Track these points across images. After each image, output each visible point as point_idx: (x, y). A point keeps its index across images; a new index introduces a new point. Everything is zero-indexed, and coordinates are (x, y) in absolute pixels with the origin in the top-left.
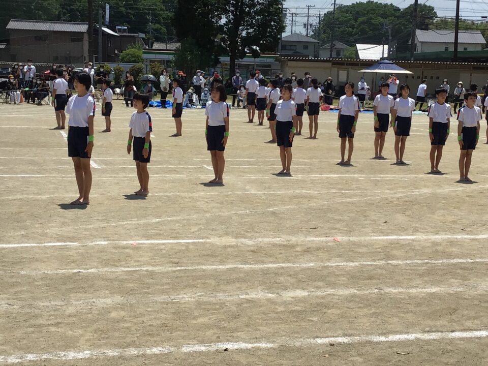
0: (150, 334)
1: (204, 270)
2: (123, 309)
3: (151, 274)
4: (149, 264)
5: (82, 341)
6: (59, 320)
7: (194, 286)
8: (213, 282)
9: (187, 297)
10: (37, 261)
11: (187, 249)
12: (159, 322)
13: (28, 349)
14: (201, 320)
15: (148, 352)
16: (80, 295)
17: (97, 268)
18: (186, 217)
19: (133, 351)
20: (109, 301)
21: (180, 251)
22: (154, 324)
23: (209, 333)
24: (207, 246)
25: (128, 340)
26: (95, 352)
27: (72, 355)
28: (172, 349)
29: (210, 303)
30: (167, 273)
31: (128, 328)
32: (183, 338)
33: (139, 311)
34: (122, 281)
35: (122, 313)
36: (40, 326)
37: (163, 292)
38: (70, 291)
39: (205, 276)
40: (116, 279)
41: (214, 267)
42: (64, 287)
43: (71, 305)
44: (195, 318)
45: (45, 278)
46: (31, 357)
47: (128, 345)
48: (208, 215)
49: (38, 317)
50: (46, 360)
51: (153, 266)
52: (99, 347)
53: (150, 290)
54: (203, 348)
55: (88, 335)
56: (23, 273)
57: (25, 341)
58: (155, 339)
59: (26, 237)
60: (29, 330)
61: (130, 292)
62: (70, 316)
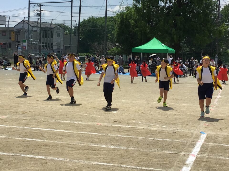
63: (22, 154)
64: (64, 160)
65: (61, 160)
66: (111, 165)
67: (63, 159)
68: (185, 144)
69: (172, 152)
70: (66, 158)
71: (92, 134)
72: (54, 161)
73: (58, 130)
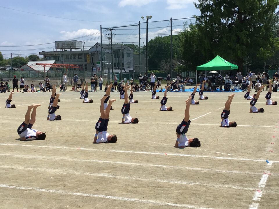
63: (95, 194)
64: (134, 201)
65: (131, 201)
66: (179, 205)
68: (251, 177)
69: (239, 188)
70: (136, 197)
71: (160, 167)
72: (125, 201)
73: (129, 164)
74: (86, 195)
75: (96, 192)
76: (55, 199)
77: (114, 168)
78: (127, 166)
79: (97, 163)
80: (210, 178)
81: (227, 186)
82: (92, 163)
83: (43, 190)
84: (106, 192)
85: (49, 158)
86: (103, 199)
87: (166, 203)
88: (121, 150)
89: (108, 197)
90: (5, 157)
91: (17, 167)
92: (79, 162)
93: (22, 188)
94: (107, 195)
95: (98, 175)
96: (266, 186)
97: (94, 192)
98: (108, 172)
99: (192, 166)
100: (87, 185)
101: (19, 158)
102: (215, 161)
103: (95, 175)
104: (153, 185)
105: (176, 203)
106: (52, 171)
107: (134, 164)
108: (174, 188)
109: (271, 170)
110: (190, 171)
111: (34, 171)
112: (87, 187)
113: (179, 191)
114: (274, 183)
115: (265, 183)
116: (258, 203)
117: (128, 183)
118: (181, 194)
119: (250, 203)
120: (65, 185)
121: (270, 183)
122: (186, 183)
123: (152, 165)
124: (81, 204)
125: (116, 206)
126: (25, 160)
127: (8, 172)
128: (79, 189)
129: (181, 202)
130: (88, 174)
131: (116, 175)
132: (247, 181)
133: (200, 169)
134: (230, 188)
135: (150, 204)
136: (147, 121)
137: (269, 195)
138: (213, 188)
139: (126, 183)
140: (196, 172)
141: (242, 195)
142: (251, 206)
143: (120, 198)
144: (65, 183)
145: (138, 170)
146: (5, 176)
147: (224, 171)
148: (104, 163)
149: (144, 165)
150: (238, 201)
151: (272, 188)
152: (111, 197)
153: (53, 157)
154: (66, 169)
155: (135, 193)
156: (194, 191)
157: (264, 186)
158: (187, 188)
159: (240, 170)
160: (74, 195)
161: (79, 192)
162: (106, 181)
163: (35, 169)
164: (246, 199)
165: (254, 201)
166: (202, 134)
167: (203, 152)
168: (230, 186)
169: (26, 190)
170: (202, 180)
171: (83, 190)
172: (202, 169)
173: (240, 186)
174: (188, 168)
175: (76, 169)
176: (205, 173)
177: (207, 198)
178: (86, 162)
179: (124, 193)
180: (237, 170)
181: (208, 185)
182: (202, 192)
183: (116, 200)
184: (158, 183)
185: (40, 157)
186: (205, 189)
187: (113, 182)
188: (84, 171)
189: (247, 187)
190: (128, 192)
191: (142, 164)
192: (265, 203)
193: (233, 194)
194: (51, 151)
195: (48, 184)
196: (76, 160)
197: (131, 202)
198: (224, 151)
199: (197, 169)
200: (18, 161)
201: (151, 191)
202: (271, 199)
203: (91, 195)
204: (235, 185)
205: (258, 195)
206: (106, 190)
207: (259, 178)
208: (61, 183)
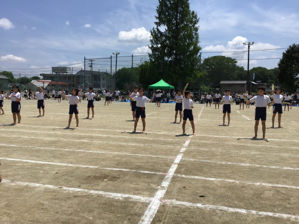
0: (271, 163)
1: (292, 148)
2: (261, 155)
3: (271, 148)
4: (270, 145)
5: (246, 161)
6: (238, 155)
7: (287, 152)
8: (295, 152)
9: (285, 155)
10: (230, 141)
11: (285, 142)
12: (274, 160)
13: (228, 161)
14: (291, 161)
15: (271, 167)
16: (245, 150)
17: (251, 144)
18: (284, 134)
19: (265, 166)
20: (256, 153)
21: (282, 143)
22: (273, 160)
23: (295, 165)
24: (293, 142)
25: (263, 163)
26: (251, 165)
27: (243, 164)
28: (280, 167)
29: (294, 157)
30: (277, 148)
31: (262, 160)
32: (284, 165)
33: (266, 157)
34: (260, 148)
35: (260, 156)
36: (232, 156)
37: (275, 153)
38: (242, 149)
39: (292, 150)
40: (258, 148)
41: (296, 148)
42: (239, 148)
43: (242, 152)
44: (288, 161)
45: (233, 145)
46: (229, 163)
47: (263, 165)
48: (293, 134)
49: (231, 154)
50: (234, 164)
51: (271, 146)
52: (253, 164)
53: (271, 152)
54: (292, 169)
55: (248, 161)
56: (226, 143)
57: (227, 159)
58: (273, 164)
59: (226, 135)
60: (228, 157)
61: (263, 151)
62: (242, 155)
66: (134, 155)
67: (104, 152)
68: (179, 142)
69: (172, 147)
70: (106, 151)
71: (122, 137)
72: (99, 153)
73: (101, 135)
74: (71, 150)
75: (79, 149)
76: (50, 152)
77: (92, 138)
78: (100, 137)
79: (80, 135)
80: (154, 142)
81: (164, 146)
82: (76, 135)
83: (42, 148)
84: (86, 149)
85: (46, 132)
86: (83, 152)
87: (126, 154)
88: (97, 129)
89: (87, 151)
90: (14, 131)
91: (23, 136)
92: (67, 135)
93: (26, 147)
94: (85, 150)
95: (80, 141)
96: (188, 146)
97: (77, 149)
98: (88, 140)
99: (143, 137)
100: (73, 146)
101: (24, 132)
102: (158, 134)
103: (78, 141)
104: (117, 145)
105: (132, 154)
106: (48, 139)
107: (105, 136)
108: (131, 147)
109: (191, 139)
110: (142, 139)
111: (35, 138)
112: (72, 146)
113: (135, 148)
114: (193, 144)
115: (188, 145)
116: (183, 154)
117: (101, 145)
118: (136, 150)
119: (178, 153)
120: (56, 146)
121: (190, 145)
122: (138, 145)
123: (117, 136)
124: (68, 155)
125: (92, 155)
126: (28, 133)
127: (16, 139)
128: (67, 147)
129: (135, 153)
130: (73, 140)
131: (93, 141)
132: (177, 144)
133: (148, 138)
134: (166, 147)
135: (115, 154)
136: (115, 115)
137: (189, 150)
138: (156, 147)
139: (99, 145)
140: (146, 140)
141: (174, 150)
142: (179, 155)
143: (95, 152)
144: (57, 144)
145: (107, 138)
146: (14, 141)
147: (163, 139)
148: (84, 135)
149: (112, 136)
150: (171, 153)
151: (192, 147)
152: (89, 151)
153: (49, 132)
154: (58, 138)
155: (105, 149)
156: (144, 148)
157: (187, 146)
158: (139, 147)
159: (173, 139)
160: (63, 150)
161: (67, 149)
162: (86, 144)
163: (36, 138)
164: (176, 151)
165: (180, 153)
166: (150, 122)
167: (150, 130)
168: (166, 146)
169: (29, 148)
170: (149, 143)
171: (70, 148)
172: (150, 138)
173: (172, 146)
174: (140, 138)
175: (65, 138)
176: (151, 140)
177: (152, 151)
178: (72, 134)
179: (98, 149)
180: (171, 139)
181: (153, 145)
182: (149, 149)
183: (92, 153)
184: (120, 144)
185: (40, 132)
186: (151, 147)
187: (91, 144)
188: (71, 139)
189: (177, 146)
190: (100, 149)
191: (110, 136)
192: (187, 153)
193: (168, 150)
194: (47, 129)
195: (44, 145)
196: (65, 133)
197: (102, 154)
198: (163, 130)
199: (146, 138)
200: (24, 133)
201: (116, 148)
202: (191, 151)
203: (75, 150)
204: (169, 145)
205: (183, 150)
206: (86, 148)
207: (184, 142)
208: (54, 144)
